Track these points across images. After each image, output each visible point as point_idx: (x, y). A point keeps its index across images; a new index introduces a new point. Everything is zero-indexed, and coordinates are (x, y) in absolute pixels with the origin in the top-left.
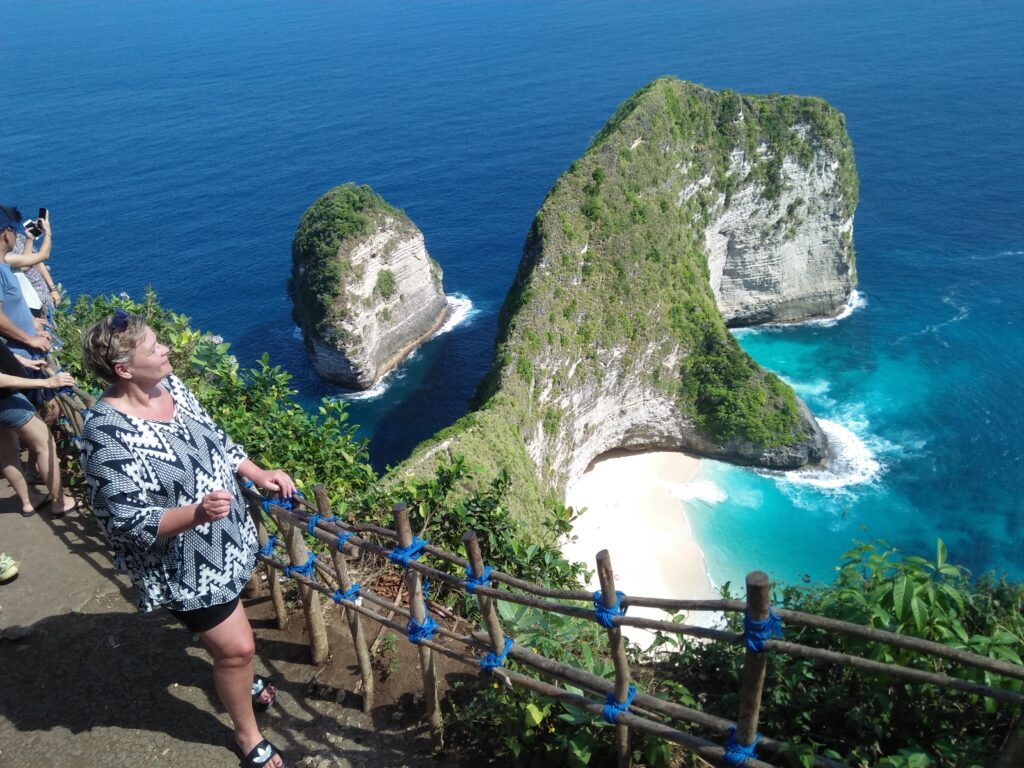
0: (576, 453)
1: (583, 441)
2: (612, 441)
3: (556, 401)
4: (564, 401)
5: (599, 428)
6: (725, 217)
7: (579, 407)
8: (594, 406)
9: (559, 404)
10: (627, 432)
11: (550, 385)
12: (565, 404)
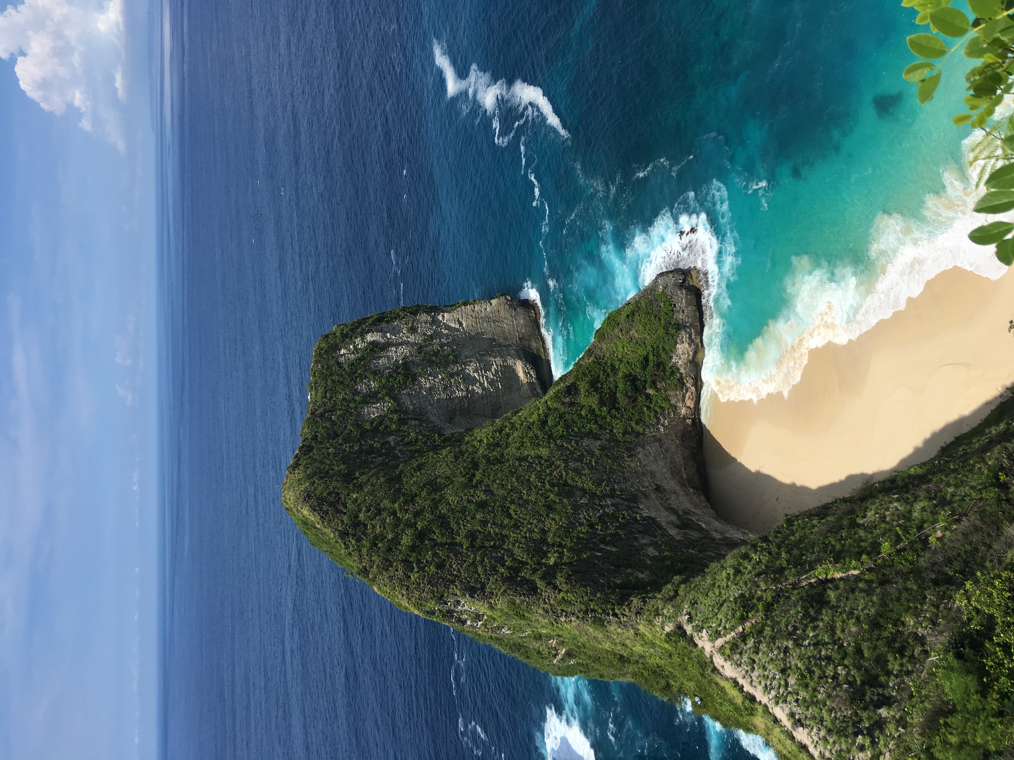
0: (717, 536)
1: (701, 529)
2: (697, 500)
3: (649, 562)
4: (650, 554)
5: (680, 513)
6: (433, 418)
7: (656, 537)
8: (654, 519)
9: (653, 558)
10: (683, 485)
11: (629, 571)
12: (652, 551)
